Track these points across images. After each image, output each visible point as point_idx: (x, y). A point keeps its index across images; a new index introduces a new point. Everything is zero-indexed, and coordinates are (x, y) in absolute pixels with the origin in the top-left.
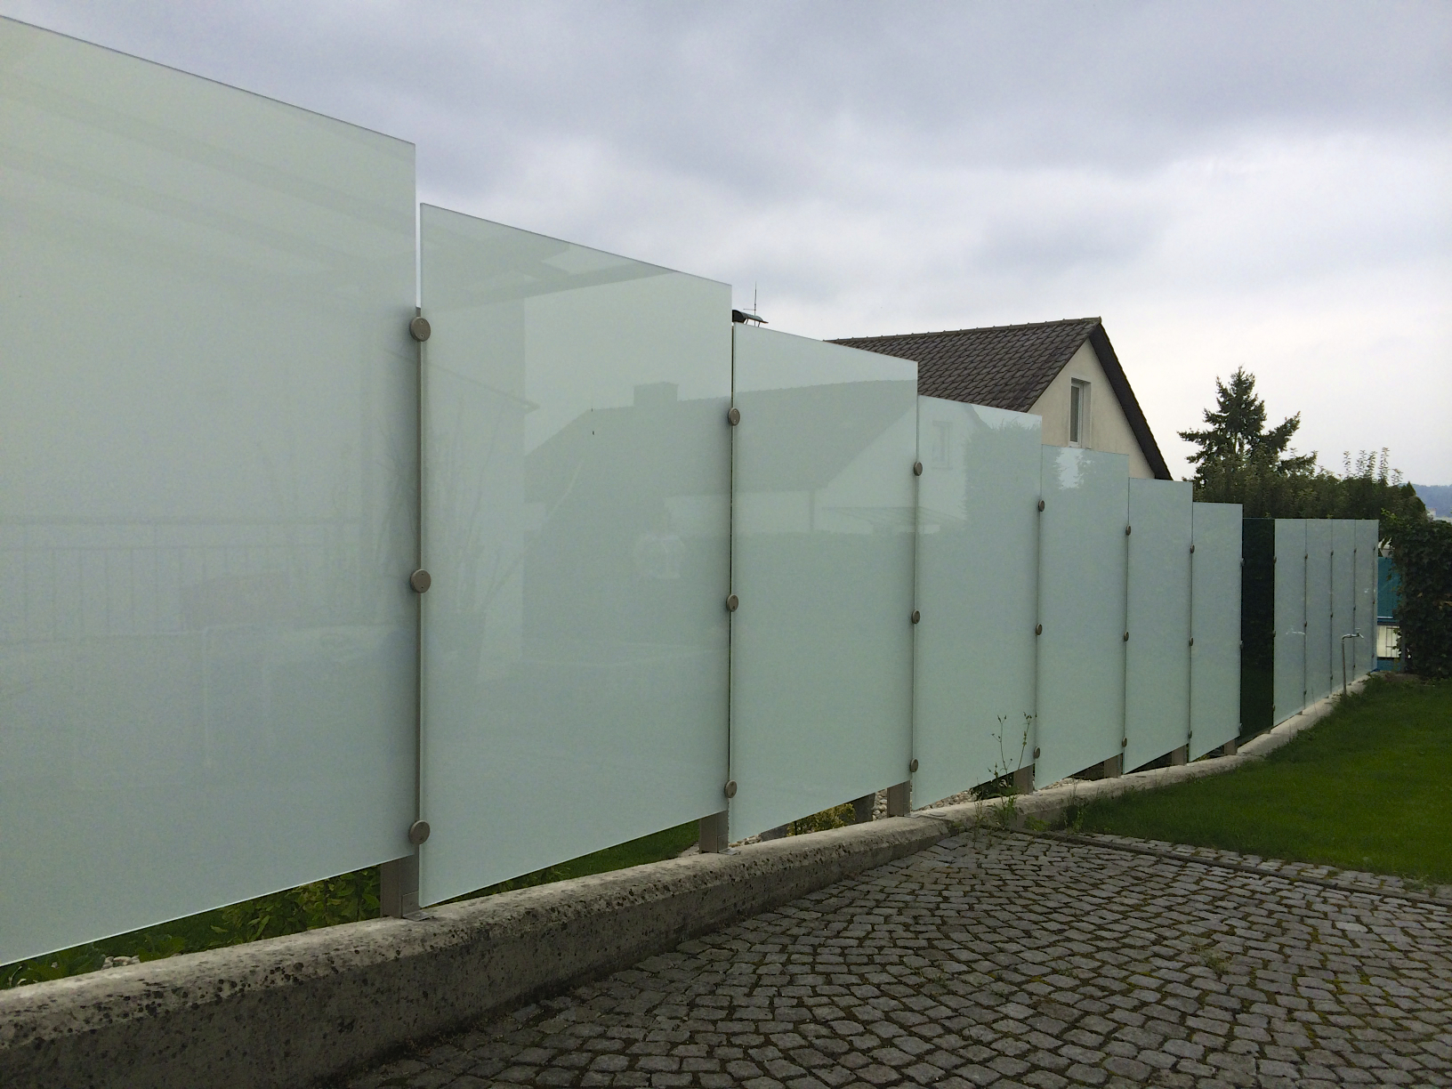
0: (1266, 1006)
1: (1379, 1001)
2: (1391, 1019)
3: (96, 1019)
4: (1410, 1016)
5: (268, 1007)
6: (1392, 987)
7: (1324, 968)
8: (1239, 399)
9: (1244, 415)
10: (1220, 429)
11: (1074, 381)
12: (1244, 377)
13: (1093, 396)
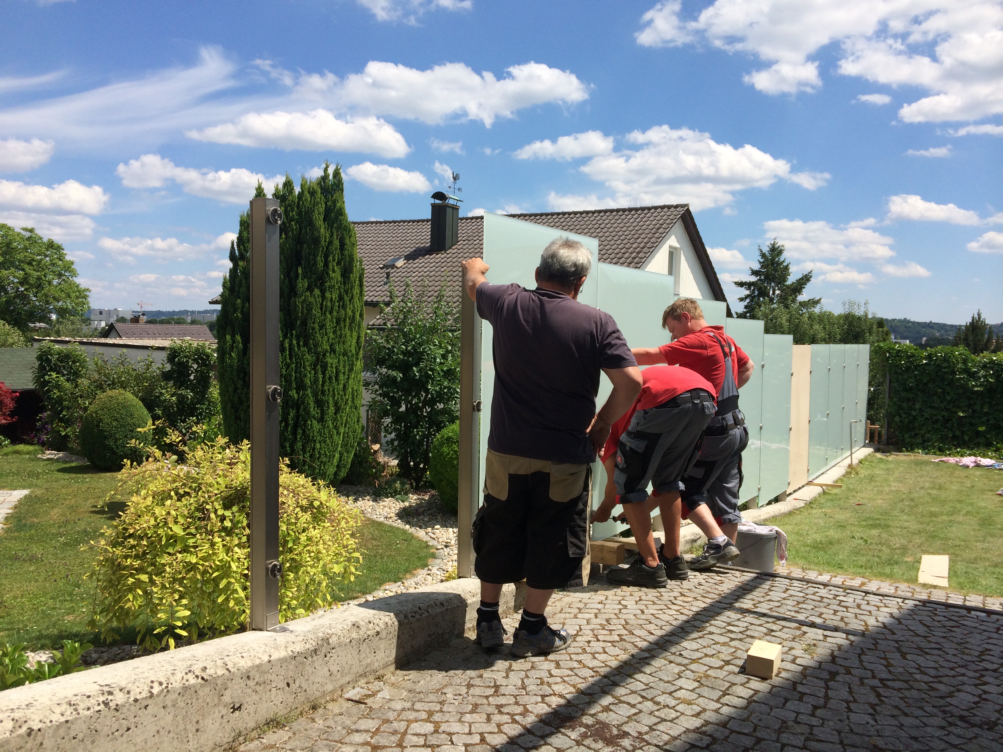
0: (845, 676)
1: (915, 671)
2: (925, 683)
3: (68, 713)
4: (935, 680)
5: (184, 698)
6: (921, 660)
7: (876, 649)
8: (773, 260)
9: (776, 271)
10: (760, 280)
11: (670, 247)
12: (777, 246)
13: (683, 258)
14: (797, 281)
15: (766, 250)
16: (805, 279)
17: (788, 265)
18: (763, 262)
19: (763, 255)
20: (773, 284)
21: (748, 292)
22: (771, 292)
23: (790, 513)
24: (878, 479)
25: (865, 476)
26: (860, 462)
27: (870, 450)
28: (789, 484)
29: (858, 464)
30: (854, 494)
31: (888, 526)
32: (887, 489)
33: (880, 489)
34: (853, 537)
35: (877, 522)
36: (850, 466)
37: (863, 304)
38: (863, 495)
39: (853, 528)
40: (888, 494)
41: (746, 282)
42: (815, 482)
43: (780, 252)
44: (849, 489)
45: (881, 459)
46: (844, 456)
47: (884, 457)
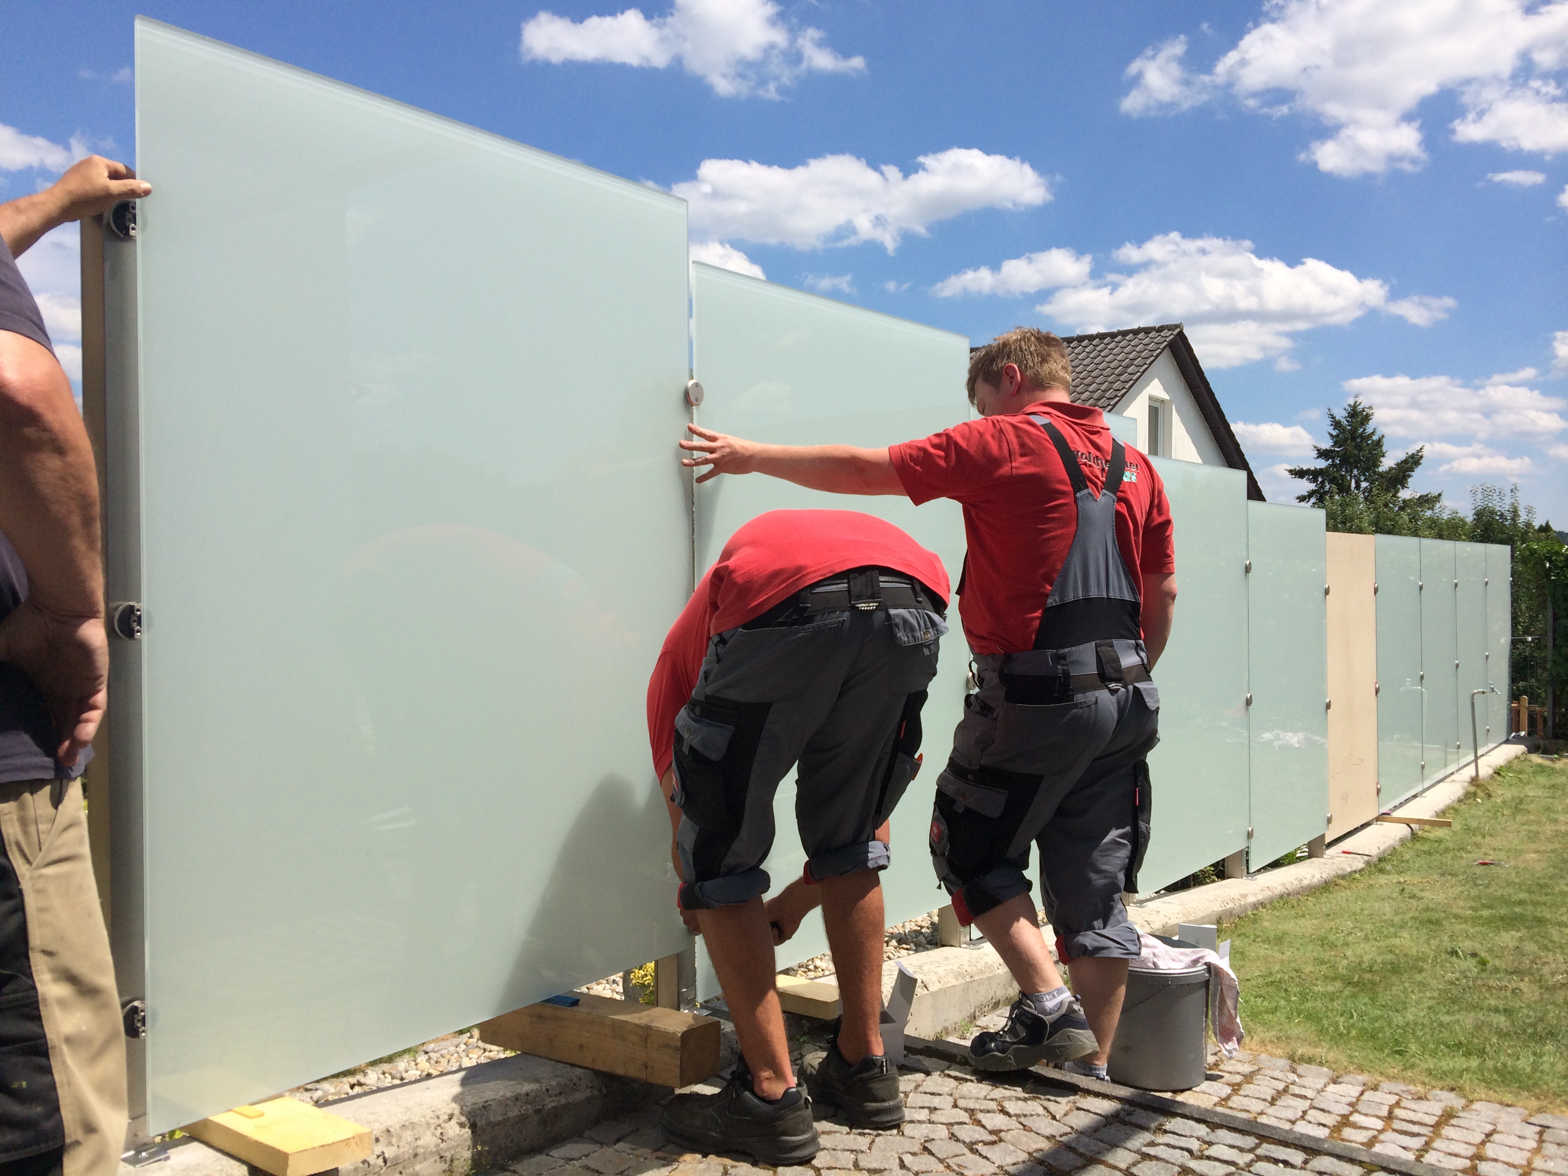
8: (1354, 431)
9: (1360, 450)
10: (1333, 465)
11: (1151, 398)
12: (1360, 408)
13: (1176, 417)
14: (1398, 464)
15: (1341, 414)
16: (1413, 462)
17: (1380, 440)
18: (1337, 436)
19: (1337, 424)
20: (1355, 472)
21: (1312, 486)
22: (1353, 485)
23: (1326, 887)
24: (1532, 807)
25: (1504, 802)
26: (1497, 772)
27: (1519, 749)
28: (1329, 820)
29: (1492, 777)
30: (1479, 839)
31: (1541, 921)
32: (1549, 829)
33: (1534, 828)
34: (1454, 953)
35: (1518, 910)
36: (1474, 781)
37: (1508, 493)
38: (1495, 843)
39: (1458, 927)
40: (1549, 840)
41: (1309, 470)
42: (1395, 814)
43: (1367, 418)
44: (1468, 829)
45: (1540, 765)
46: (1463, 762)
47: (1547, 763)
